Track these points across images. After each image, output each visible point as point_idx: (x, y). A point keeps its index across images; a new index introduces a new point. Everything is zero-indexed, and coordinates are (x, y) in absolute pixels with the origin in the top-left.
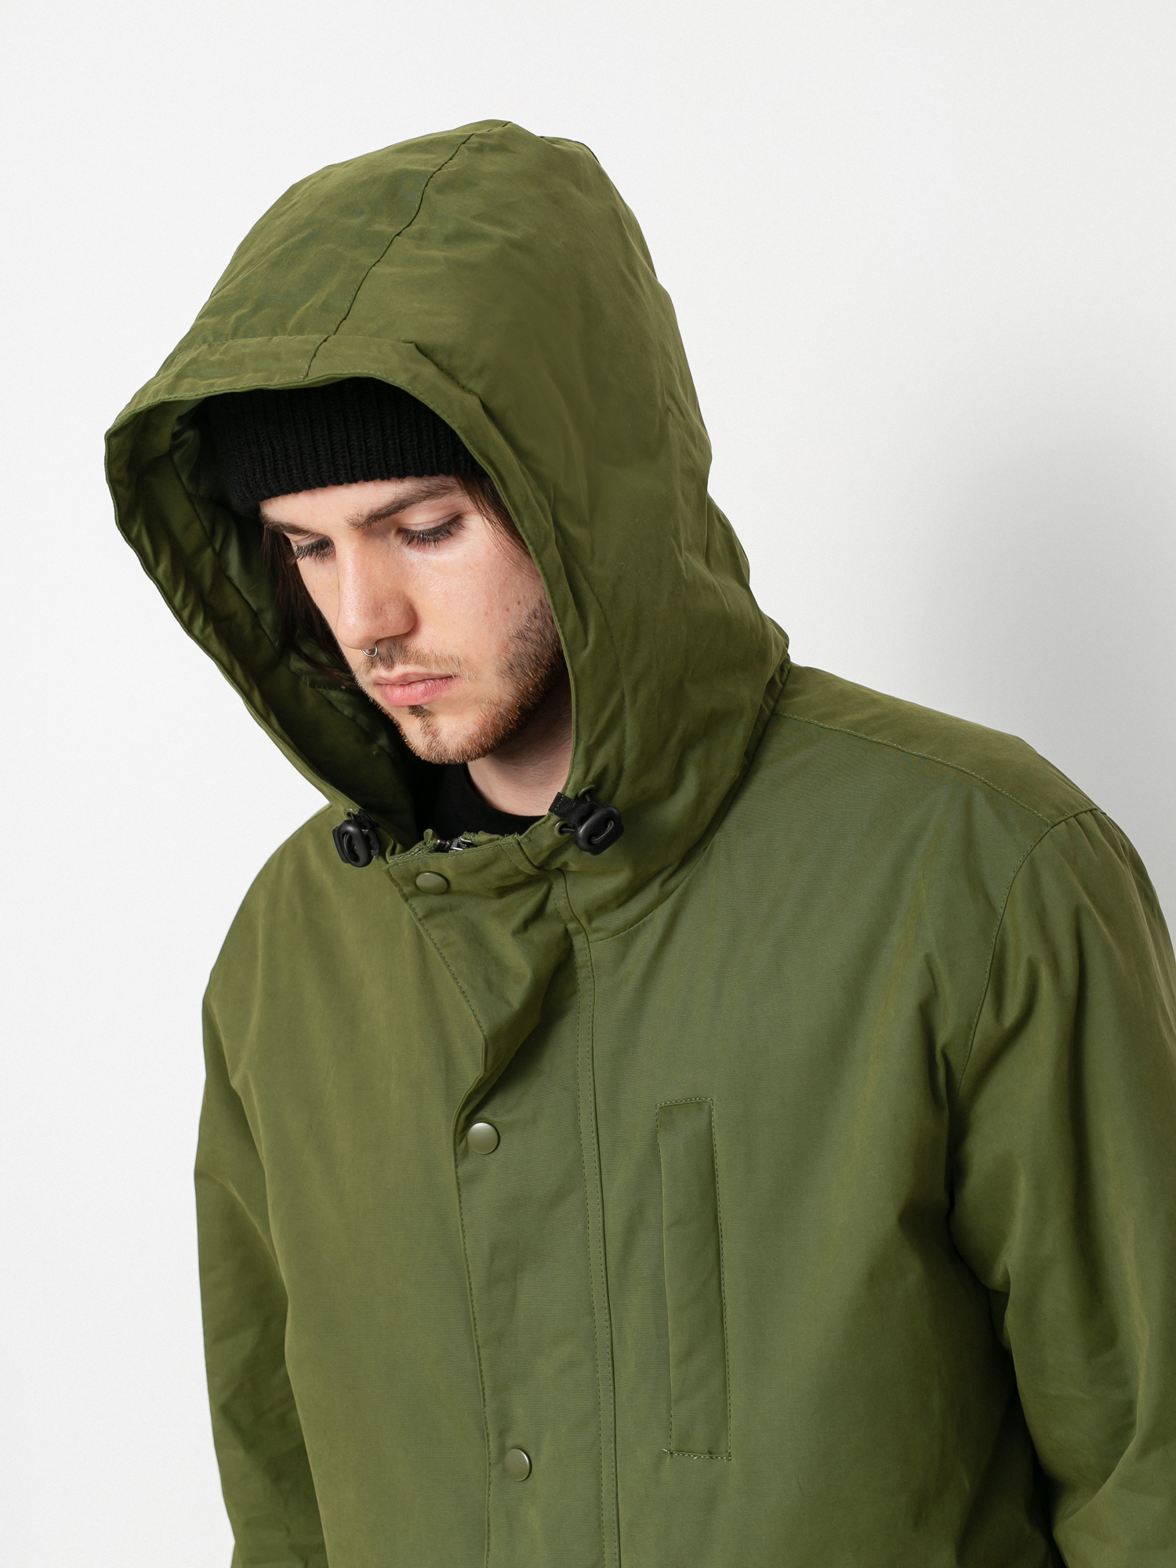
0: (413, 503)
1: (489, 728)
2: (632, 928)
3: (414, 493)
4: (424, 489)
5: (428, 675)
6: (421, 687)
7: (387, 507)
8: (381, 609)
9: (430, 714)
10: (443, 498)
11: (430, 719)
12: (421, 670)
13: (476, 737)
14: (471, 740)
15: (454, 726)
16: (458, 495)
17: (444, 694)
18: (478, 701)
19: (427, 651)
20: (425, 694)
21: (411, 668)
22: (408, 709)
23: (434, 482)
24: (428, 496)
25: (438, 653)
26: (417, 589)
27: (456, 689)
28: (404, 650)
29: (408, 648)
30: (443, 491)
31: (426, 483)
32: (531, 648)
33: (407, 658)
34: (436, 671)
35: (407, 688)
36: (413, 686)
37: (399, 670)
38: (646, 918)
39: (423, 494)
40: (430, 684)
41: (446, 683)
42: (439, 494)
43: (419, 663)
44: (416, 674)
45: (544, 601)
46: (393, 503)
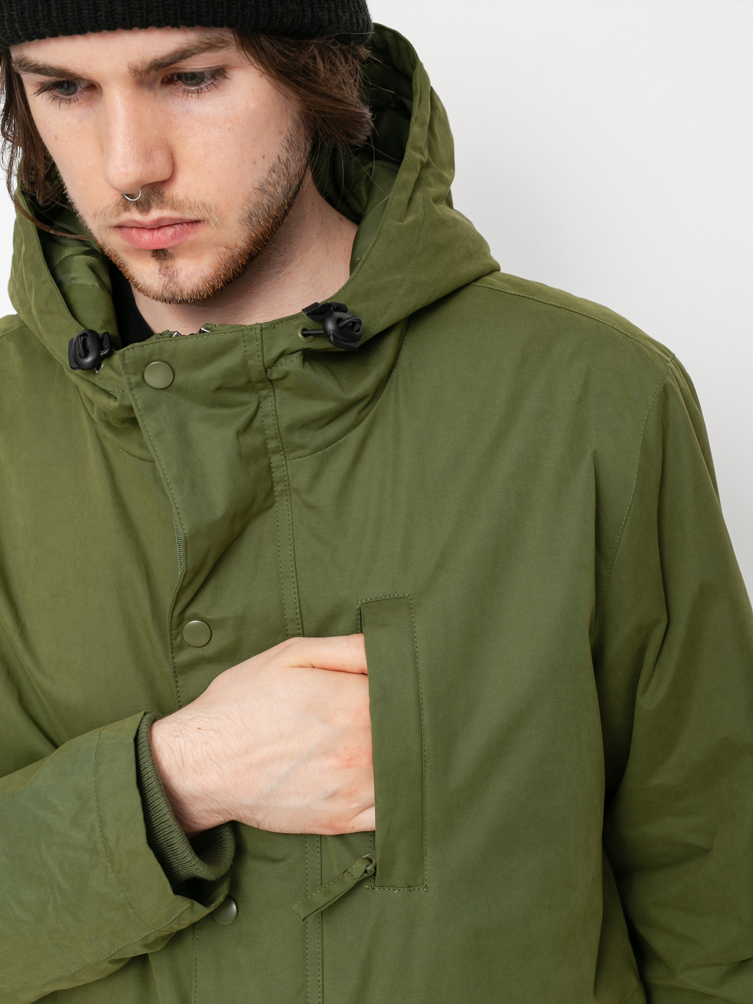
0: (194, 54)
1: (222, 271)
2: (327, 449)
3: (196, 44)
4: (206, 41)
5: (181, 219)
6: (170, 231)
7: (170, 55)
8: (150, 156)
9: (172, 257)
10: (220, 52)
11: (170, 263)
12: (176, 215)
13: (210, 278)
14: (205, 281)
15: (192, 269)
16: (232, 50)
17: (191, 237)
18: (216, 245)
19: (181, 197)
20: (173, 237)
21: (167, 213)
22: (151, 252)
23: (214, 34)
24: (209, 48)
25: (192, 200)
26: (178, 138)
27: (201, 234)
28: (161, 195)
29: (164, 195)
30: (221, 45)
31: (208, 35)
32: (265, 200)
33: (162, 204)
34: (189, 216)
35: (156, 232)
36: (162, 231)
37: (155, 214)
38: (340, 441)
39: (204, 46)
40: (178, 229)
41: (192, 227)
42: (218, 47)
43: (175, 209)
44: (170, 219)
45: (281, 157)
46: (176, 52)
